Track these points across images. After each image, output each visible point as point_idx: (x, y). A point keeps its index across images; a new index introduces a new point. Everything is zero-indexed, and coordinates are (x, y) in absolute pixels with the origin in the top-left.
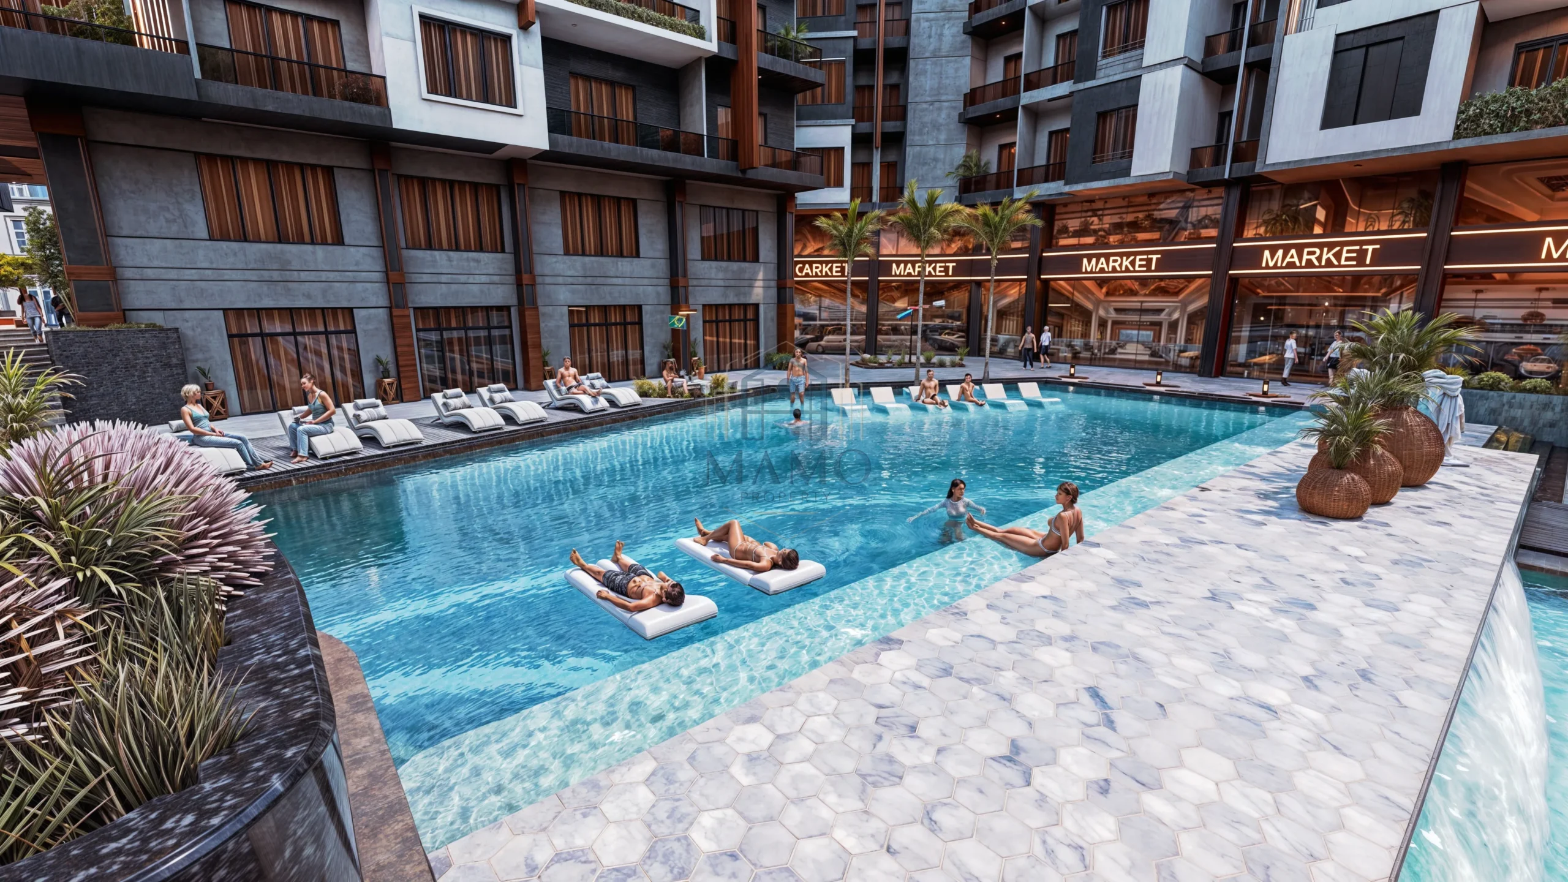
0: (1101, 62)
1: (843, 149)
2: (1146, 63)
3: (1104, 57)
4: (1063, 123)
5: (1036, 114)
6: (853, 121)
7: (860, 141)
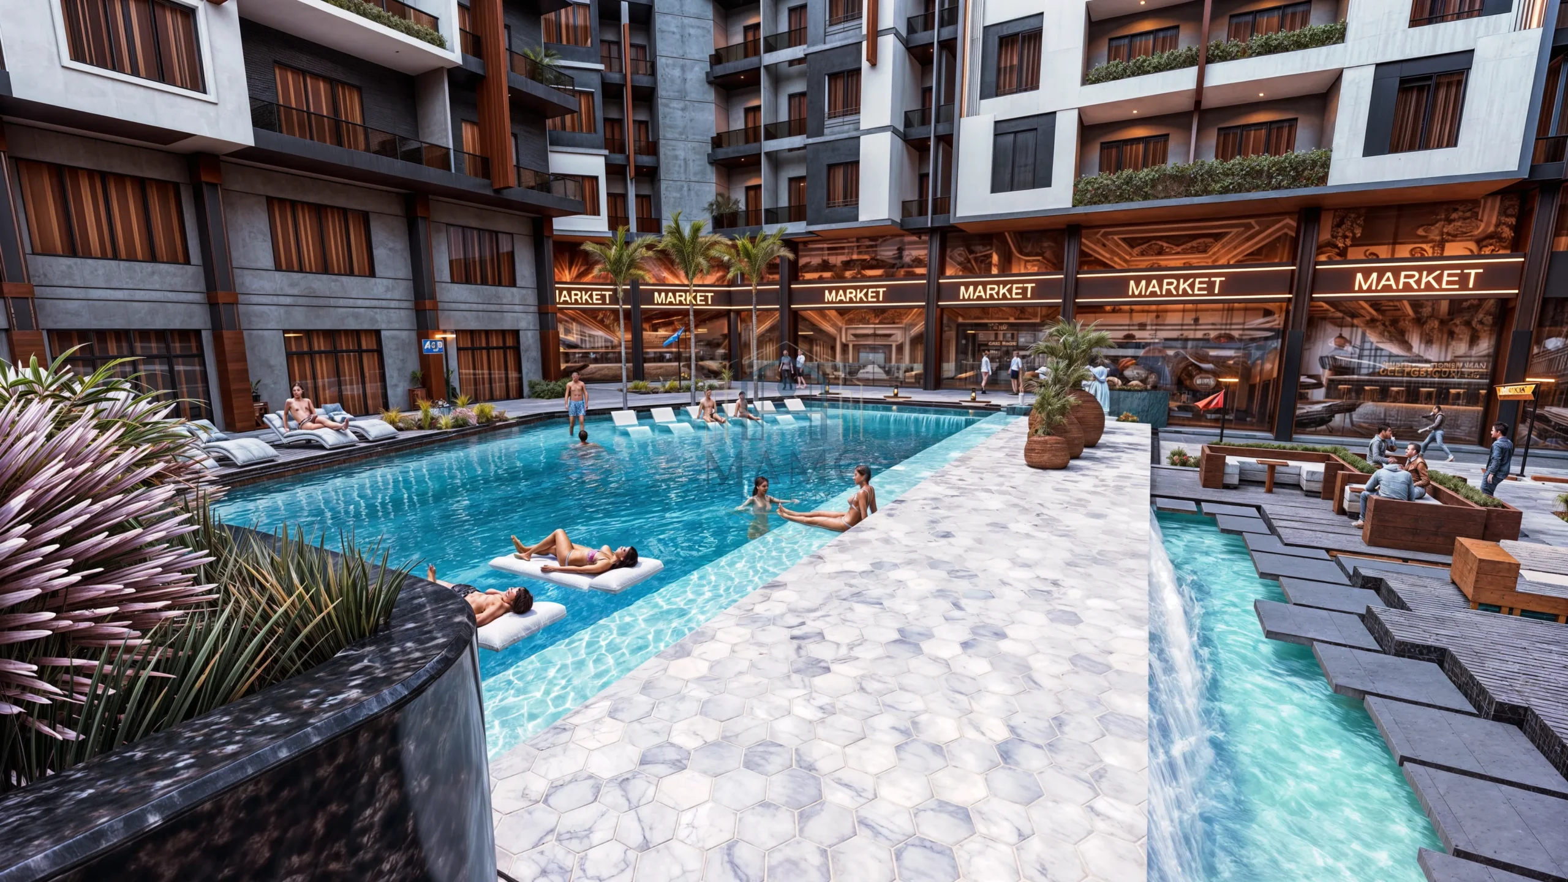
0: (827, 122)
1: (596, 178)
2: (863, 127)
3: (829, 118)
4: (801, 171)
5: (777, 161)
6: (606, 152)
7: (614, 172)
